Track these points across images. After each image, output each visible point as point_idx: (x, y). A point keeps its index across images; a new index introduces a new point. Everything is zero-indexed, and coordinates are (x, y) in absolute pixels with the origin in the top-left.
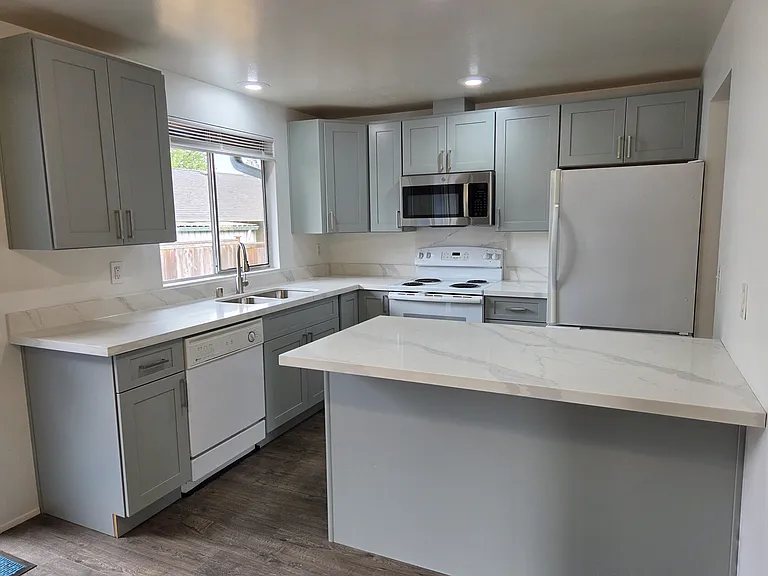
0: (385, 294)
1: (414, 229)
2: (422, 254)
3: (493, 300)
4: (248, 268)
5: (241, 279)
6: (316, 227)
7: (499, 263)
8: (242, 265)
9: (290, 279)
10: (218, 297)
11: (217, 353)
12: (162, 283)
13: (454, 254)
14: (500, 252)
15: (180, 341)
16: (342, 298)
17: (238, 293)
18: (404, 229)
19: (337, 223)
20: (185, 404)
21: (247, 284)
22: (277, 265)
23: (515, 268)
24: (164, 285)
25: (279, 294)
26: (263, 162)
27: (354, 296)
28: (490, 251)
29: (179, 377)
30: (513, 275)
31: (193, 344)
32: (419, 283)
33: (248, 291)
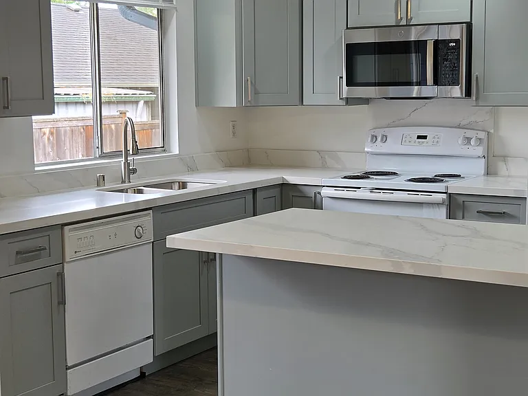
0: (318, 190)
1: (366, 101)
2: (374, 138)
3: (461, 199)
4: (137, 151)
5: (127, 164)
6: (228, 97)
7: (480, 151)
8: (130, 147)
9: (192, 169)
10: (98, 185)
11: (98, 248)
12: (34, 165)
13: (419, 137)
14: (482, 135)
15: (57, 228)
16: (258, 194)
17: (123, 182)
18: (349, 101)
19: (256, 93)
20: (62, 302)
21: (134, 171)
22: (175, 150)
23: (504, 158)
24: (36, 169)
25: (176, 186)
26: (160, 11)
27: (276, 192)
28: (469, 133)
29: (57, 269)
30: (502, 168)
31: (72, 233)
32: (366, 176)
33: (135, 181)
